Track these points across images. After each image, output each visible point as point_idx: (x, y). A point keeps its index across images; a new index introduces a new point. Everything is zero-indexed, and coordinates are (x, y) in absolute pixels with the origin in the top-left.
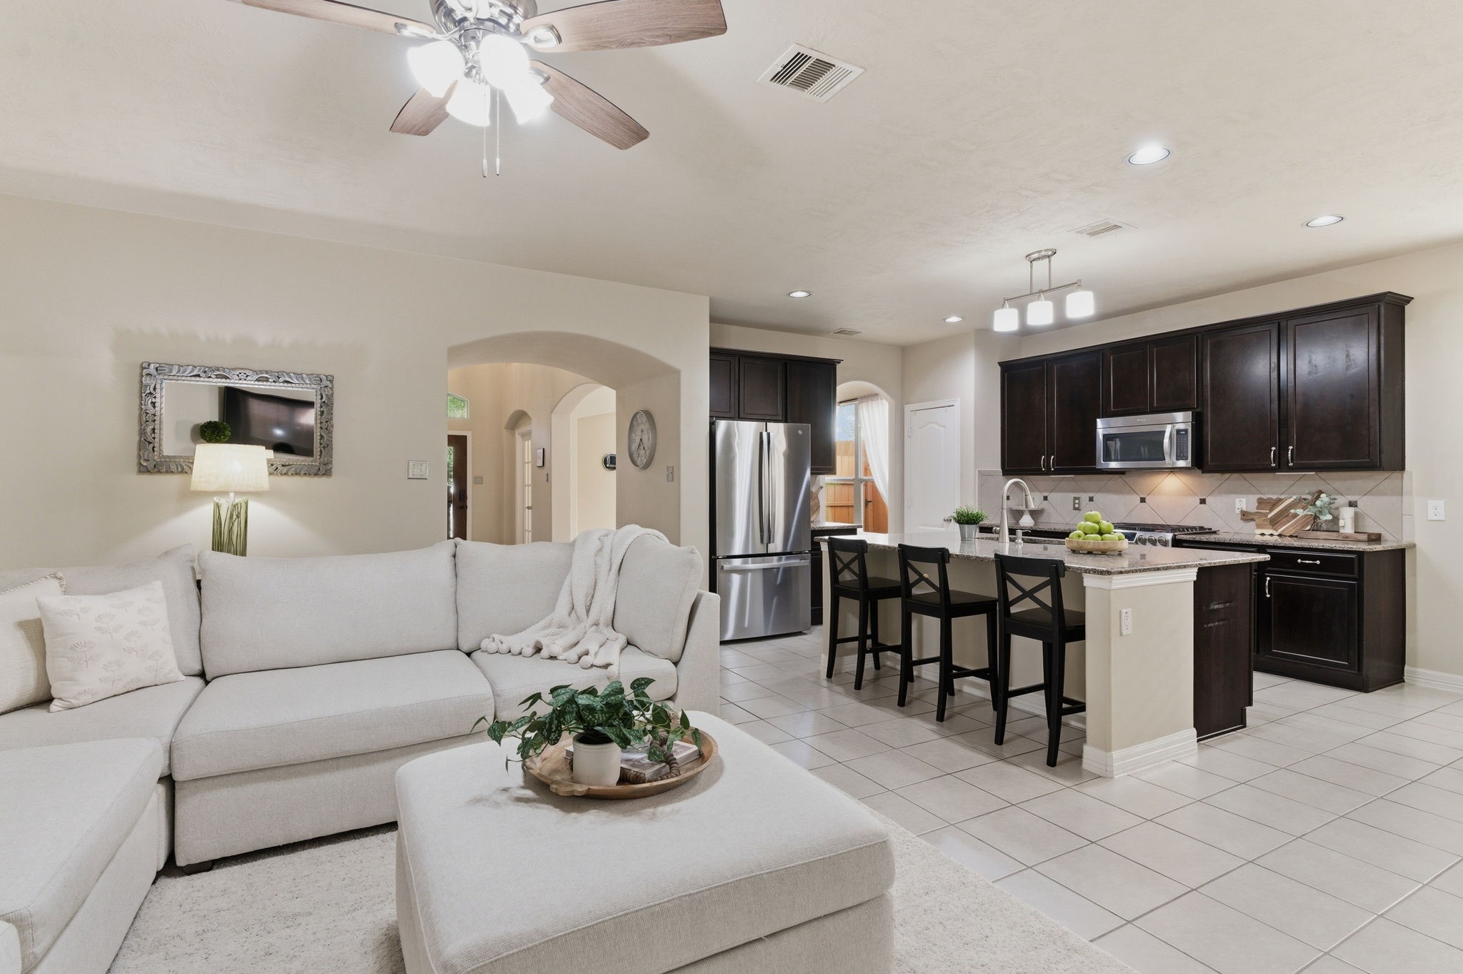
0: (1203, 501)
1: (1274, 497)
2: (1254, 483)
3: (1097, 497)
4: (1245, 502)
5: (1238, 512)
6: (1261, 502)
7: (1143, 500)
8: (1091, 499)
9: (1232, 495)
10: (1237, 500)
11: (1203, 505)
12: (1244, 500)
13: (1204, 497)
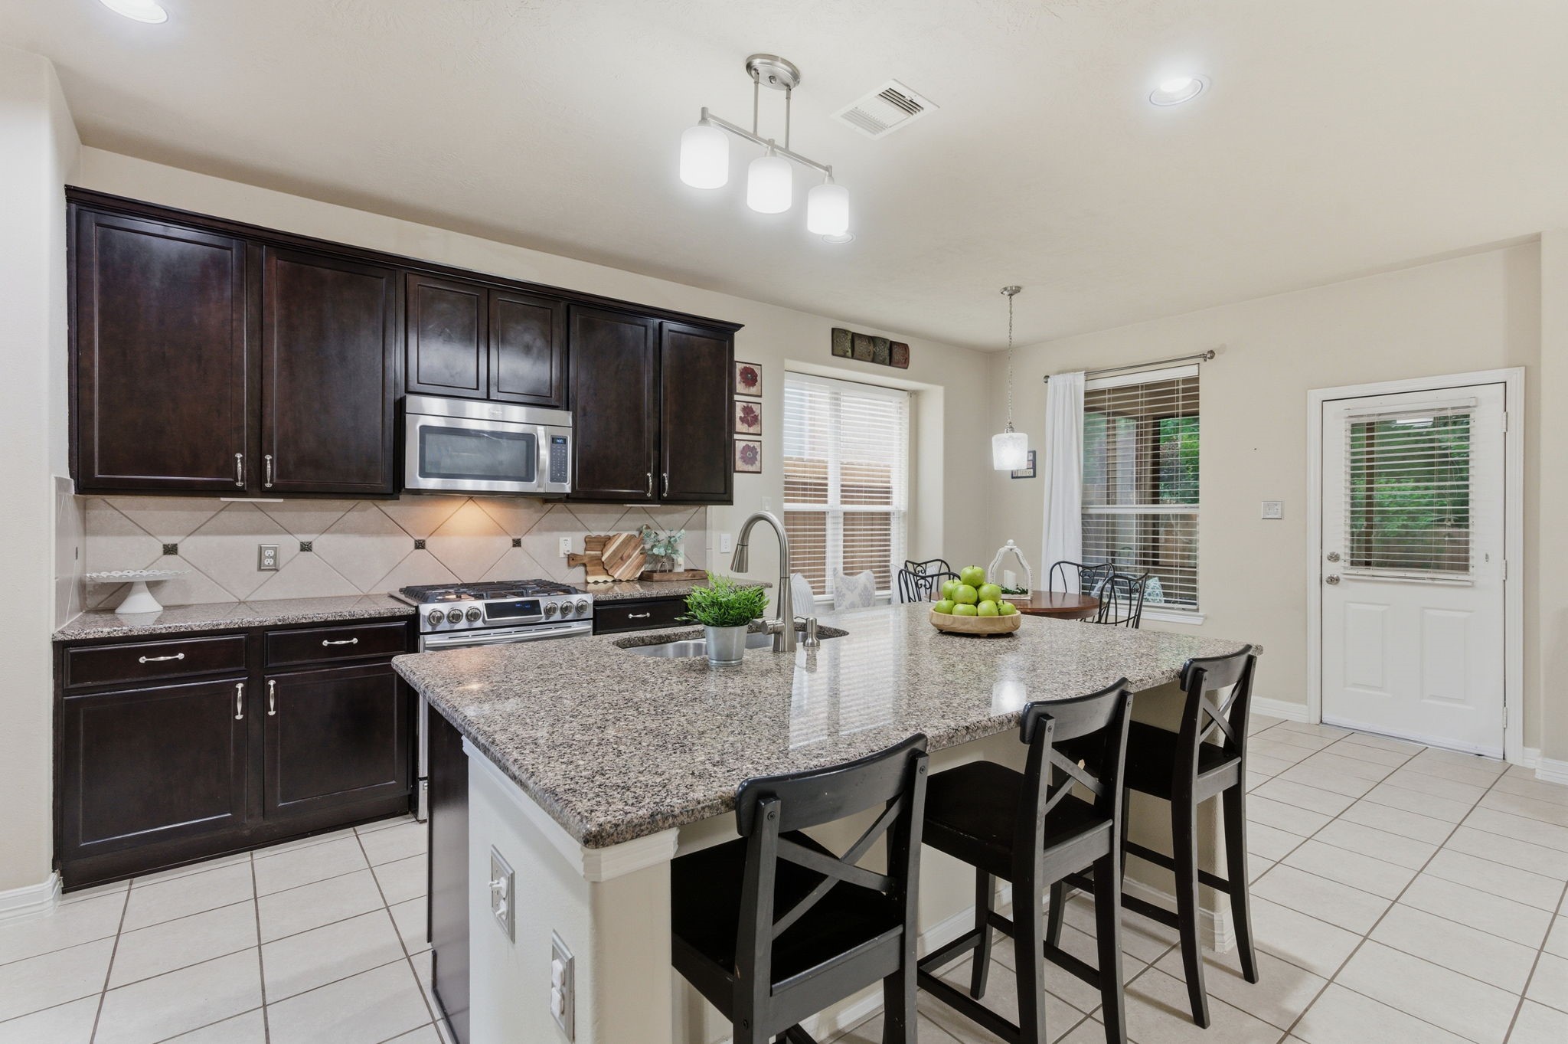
0: (517, 543)
1: (603, 534)
2: (580, 516)
3: (319, 541)
4: (570, 542)
5: (562, 555)
6: (589, 541)
7: (420, 545)
8: (306, 547)
9: (556, 533)
10: (562, 539)
11: (517, 549)
12: (569, 539)
13: (519, 537)
